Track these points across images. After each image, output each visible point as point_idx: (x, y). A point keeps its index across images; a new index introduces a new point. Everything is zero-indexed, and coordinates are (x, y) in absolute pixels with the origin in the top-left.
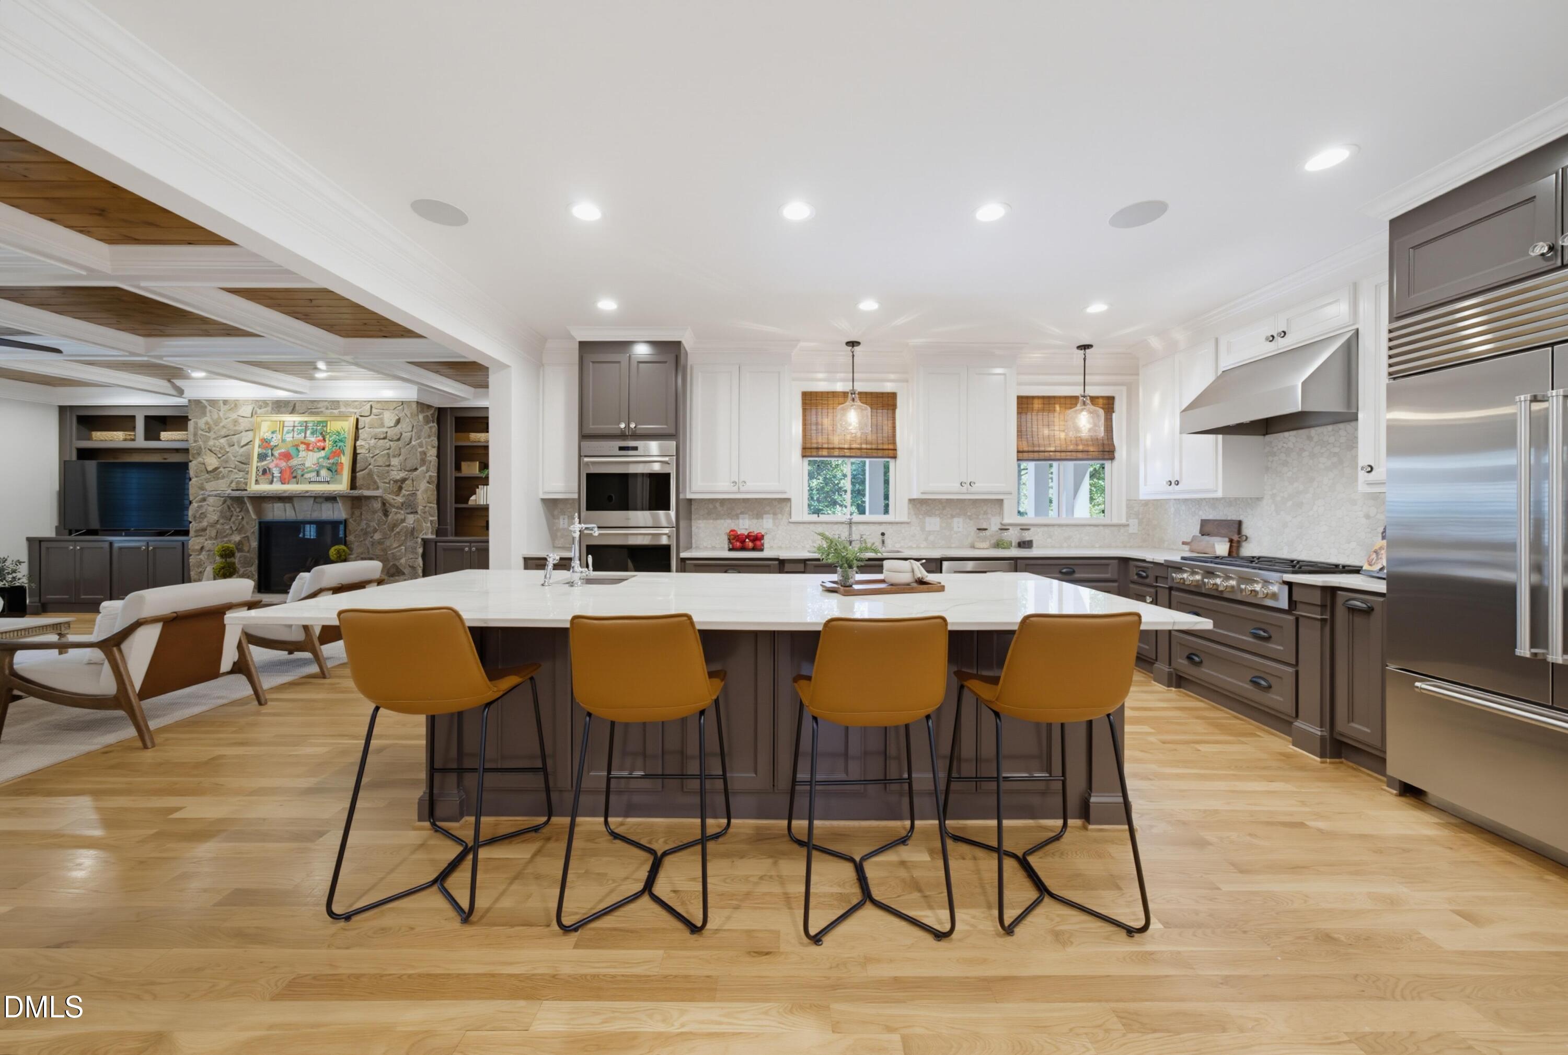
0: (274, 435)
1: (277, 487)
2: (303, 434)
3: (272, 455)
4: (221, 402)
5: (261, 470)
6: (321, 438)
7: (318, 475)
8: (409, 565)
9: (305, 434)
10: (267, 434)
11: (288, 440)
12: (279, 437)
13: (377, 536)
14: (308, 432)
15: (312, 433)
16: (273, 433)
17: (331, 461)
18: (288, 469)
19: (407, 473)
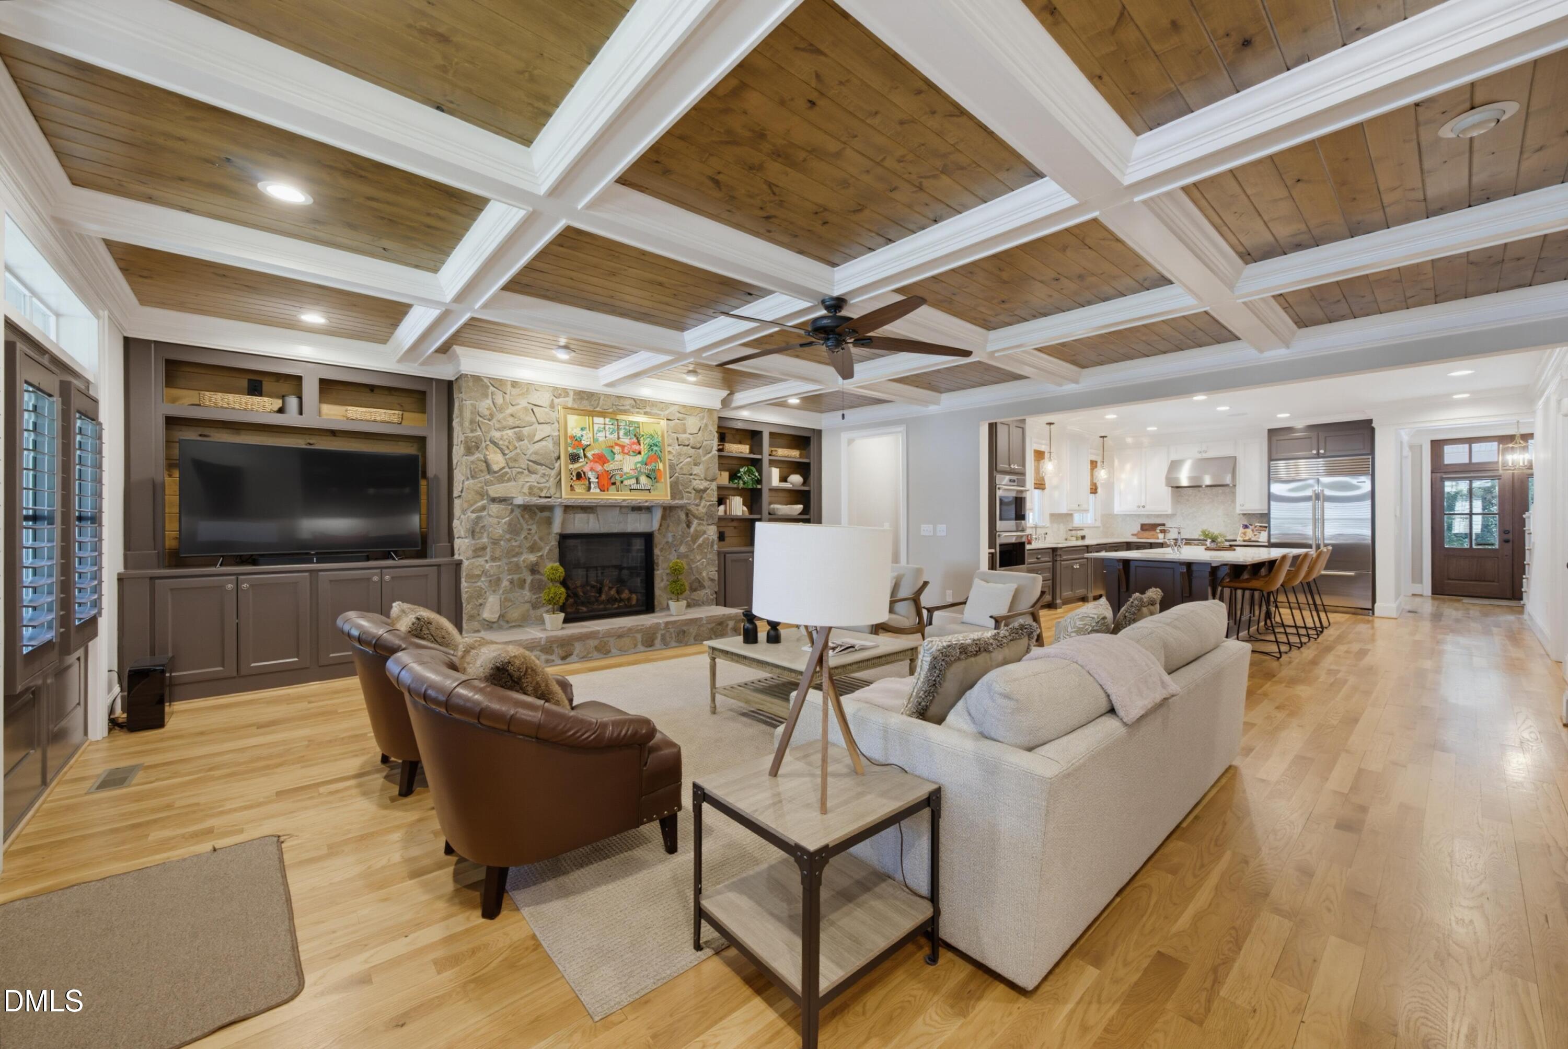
0: (584, 433)
1: (595, 495)
2: (616, 434)
3: (585, 456)
4: (509, 383)
5: (574, 474)
6: (635, 440)
7: (638, 482)
8: (709, 578)
9: (618, 433)
10: (575, 430)
11: (601, 439)
12: (591, 435)
13: (683, 549)
14: (622, 433)
15: (625, 434)
16: (582, 429)
17: (649, 467)
18: (605, 475)
19: (708, 483)
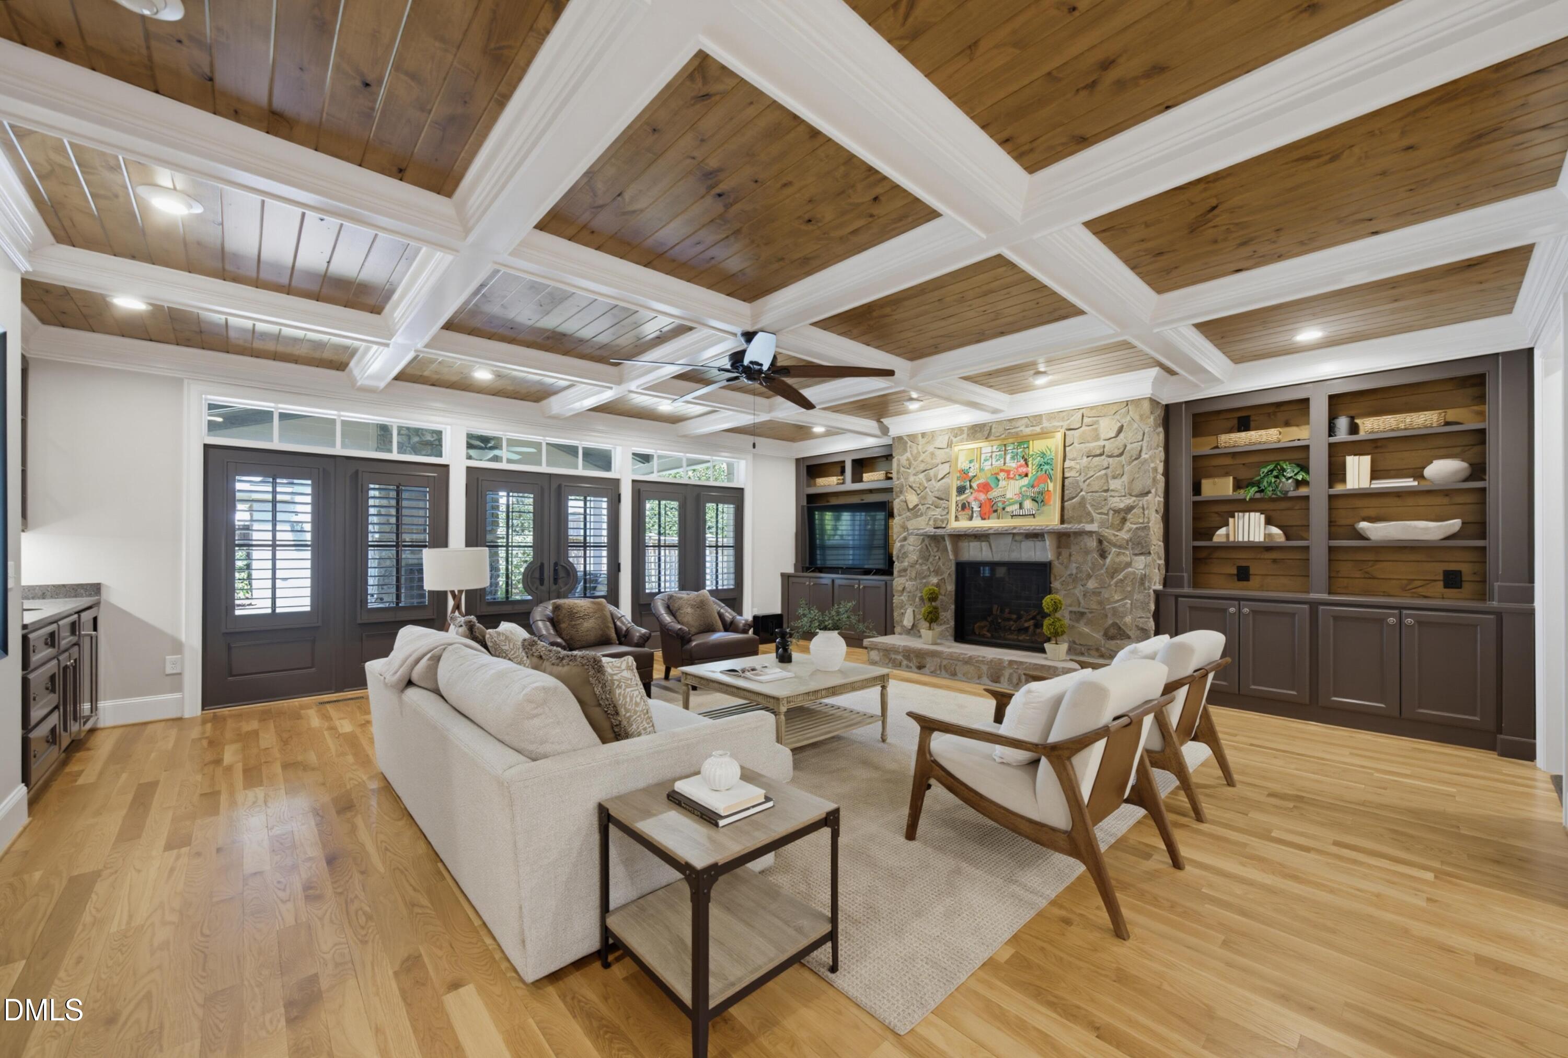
0: (972, 465)
1: (977, 524)
2: (1002, 460)
3: (971, 487)
4: (920, 435)
5: (960, 505)
6: (1022, 462)
7: (1021, 507)
8: (1137, 626)
9: (1005, 459)
10: (964, 464)
11: (986, 468)
12: (977, 466)
13: (1092, 584)
14: (1008, 457)
15: (1013, 458)
16: (971, 462)
17: (1036, 489)
18: (987, 502)
19: (1134, 498)
